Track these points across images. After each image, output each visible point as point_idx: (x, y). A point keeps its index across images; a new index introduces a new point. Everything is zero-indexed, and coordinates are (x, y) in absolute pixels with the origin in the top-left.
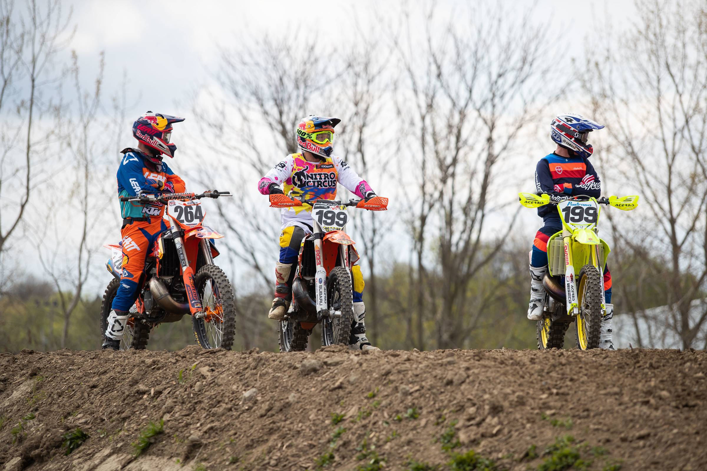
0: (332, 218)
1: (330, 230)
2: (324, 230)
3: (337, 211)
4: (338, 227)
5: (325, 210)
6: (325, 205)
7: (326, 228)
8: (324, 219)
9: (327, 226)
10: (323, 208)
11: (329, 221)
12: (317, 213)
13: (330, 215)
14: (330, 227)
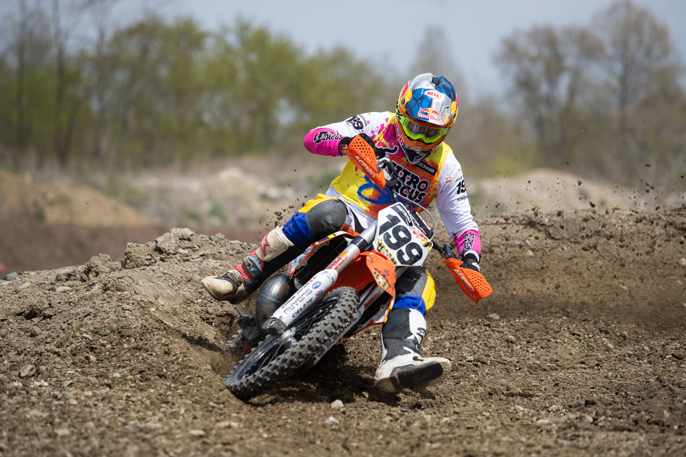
0: (401, 242)
1: (383, 251)
2: (375, 245)
3: (414, 239)
4: (396, 259)
5: (402, 223)
6: (411, 218)
7: (380, 245)
8: (390, 231)
9: (384, 244)
10: (404, 219)
11: (393, 240)
12: (389, 216)
13: (402, 235)
14: (387, 247)
